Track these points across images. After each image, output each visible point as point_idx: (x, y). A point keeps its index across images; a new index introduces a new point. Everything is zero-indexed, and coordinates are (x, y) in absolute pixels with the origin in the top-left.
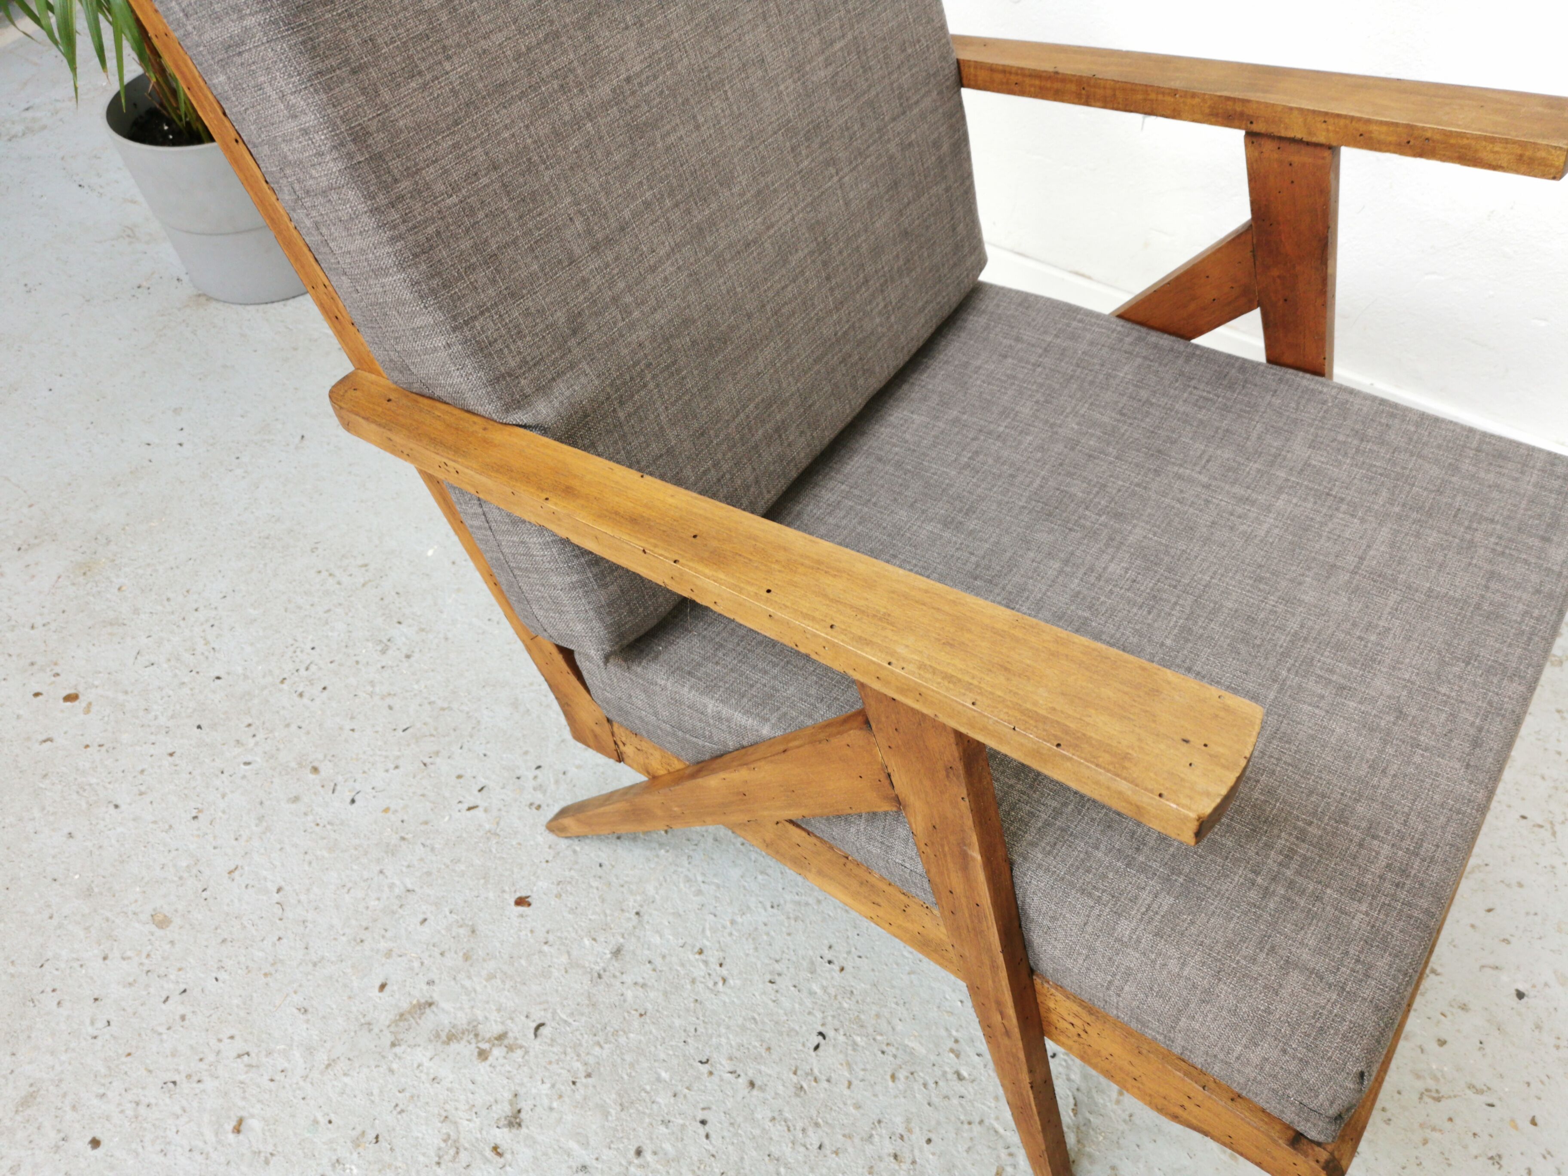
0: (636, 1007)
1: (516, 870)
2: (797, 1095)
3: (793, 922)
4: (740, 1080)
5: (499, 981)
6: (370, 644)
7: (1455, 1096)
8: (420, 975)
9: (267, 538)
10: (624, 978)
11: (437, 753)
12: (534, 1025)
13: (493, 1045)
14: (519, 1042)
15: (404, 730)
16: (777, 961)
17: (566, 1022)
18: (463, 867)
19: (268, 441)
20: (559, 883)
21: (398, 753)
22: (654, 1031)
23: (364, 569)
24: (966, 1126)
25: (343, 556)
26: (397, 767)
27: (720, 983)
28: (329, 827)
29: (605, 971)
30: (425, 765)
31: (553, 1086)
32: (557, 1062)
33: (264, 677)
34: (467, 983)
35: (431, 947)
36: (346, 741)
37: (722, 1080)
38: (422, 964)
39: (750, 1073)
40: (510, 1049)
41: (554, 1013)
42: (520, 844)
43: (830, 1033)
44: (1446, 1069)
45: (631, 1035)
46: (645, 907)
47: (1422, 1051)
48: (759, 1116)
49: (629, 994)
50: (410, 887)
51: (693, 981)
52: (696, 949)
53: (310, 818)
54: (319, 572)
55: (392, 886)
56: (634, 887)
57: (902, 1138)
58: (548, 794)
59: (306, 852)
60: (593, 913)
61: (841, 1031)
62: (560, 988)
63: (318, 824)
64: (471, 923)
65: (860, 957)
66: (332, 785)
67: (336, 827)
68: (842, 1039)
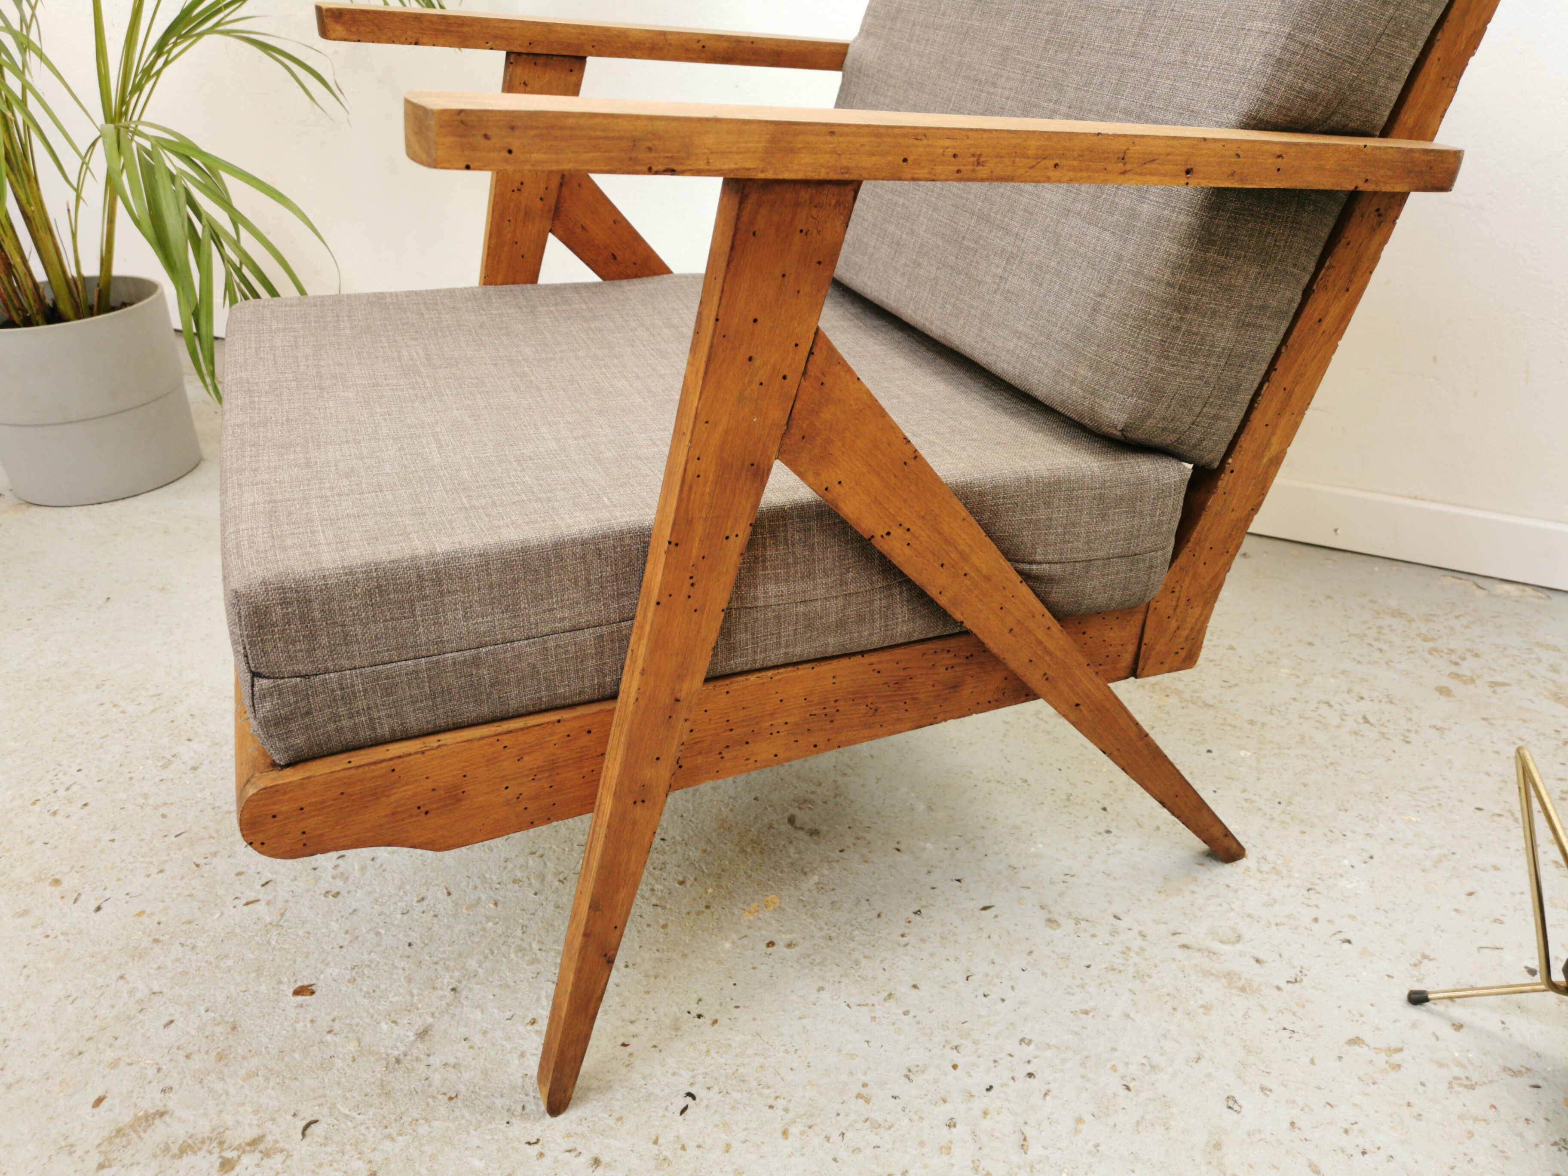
0: (443, 1091)
1: (299, 960)
2: (658, 1168)
3: (652, 980)
4: (581, 1159)
5: (261, 1079)
6: (150, 761)
7: (1491, 1082)
8: (154, 1083)
9: (47, 681)
10: (431, 1059)
11: (215, 854)
12: (304, 1123)
13: (244, 1152)
14: (280, 1145)
15: (176, 836)
16: (631, 1022)
17: (347, 1116)
18: (230, 963)
19: (69, 605)
20: (353, 969)
21: (166, 858)
22: (467, 1115)
23: (155, 698)
25: (133, 689)
26: (161, 871)
28: (61, 937)
29: (405, 1055)
30: (198, 866)
32: (331, 1163)
34: (219, 1087)
35: (174, 1050)
36: (102, 851)
37: (556, 1161)
39: (595, 1151)
40: (267, 1154)
41: (333, 1106)
42: (308, 933)
43: (701, 1093)
44: (1470, 1055)
45: (436, 1124)
46: (465, 983)
47: (1437, 1038)
49: (436, 1078)
50: (156, 989)
51: (522, 1055)
52: (528, 1020)
53: (39, 931)
54: (102, 704)
55: (131, 992)
56: (451, 964)
58: (350, 881)
59: (25, 967)
60: (396, 995)
61: (716, 1089)
62: (343, 1080)
63: (47, 936)
64: (232, 1020)
65: (737, 1007)
66: (75, 895)
67: (70, 937)
68: (717, 1098)
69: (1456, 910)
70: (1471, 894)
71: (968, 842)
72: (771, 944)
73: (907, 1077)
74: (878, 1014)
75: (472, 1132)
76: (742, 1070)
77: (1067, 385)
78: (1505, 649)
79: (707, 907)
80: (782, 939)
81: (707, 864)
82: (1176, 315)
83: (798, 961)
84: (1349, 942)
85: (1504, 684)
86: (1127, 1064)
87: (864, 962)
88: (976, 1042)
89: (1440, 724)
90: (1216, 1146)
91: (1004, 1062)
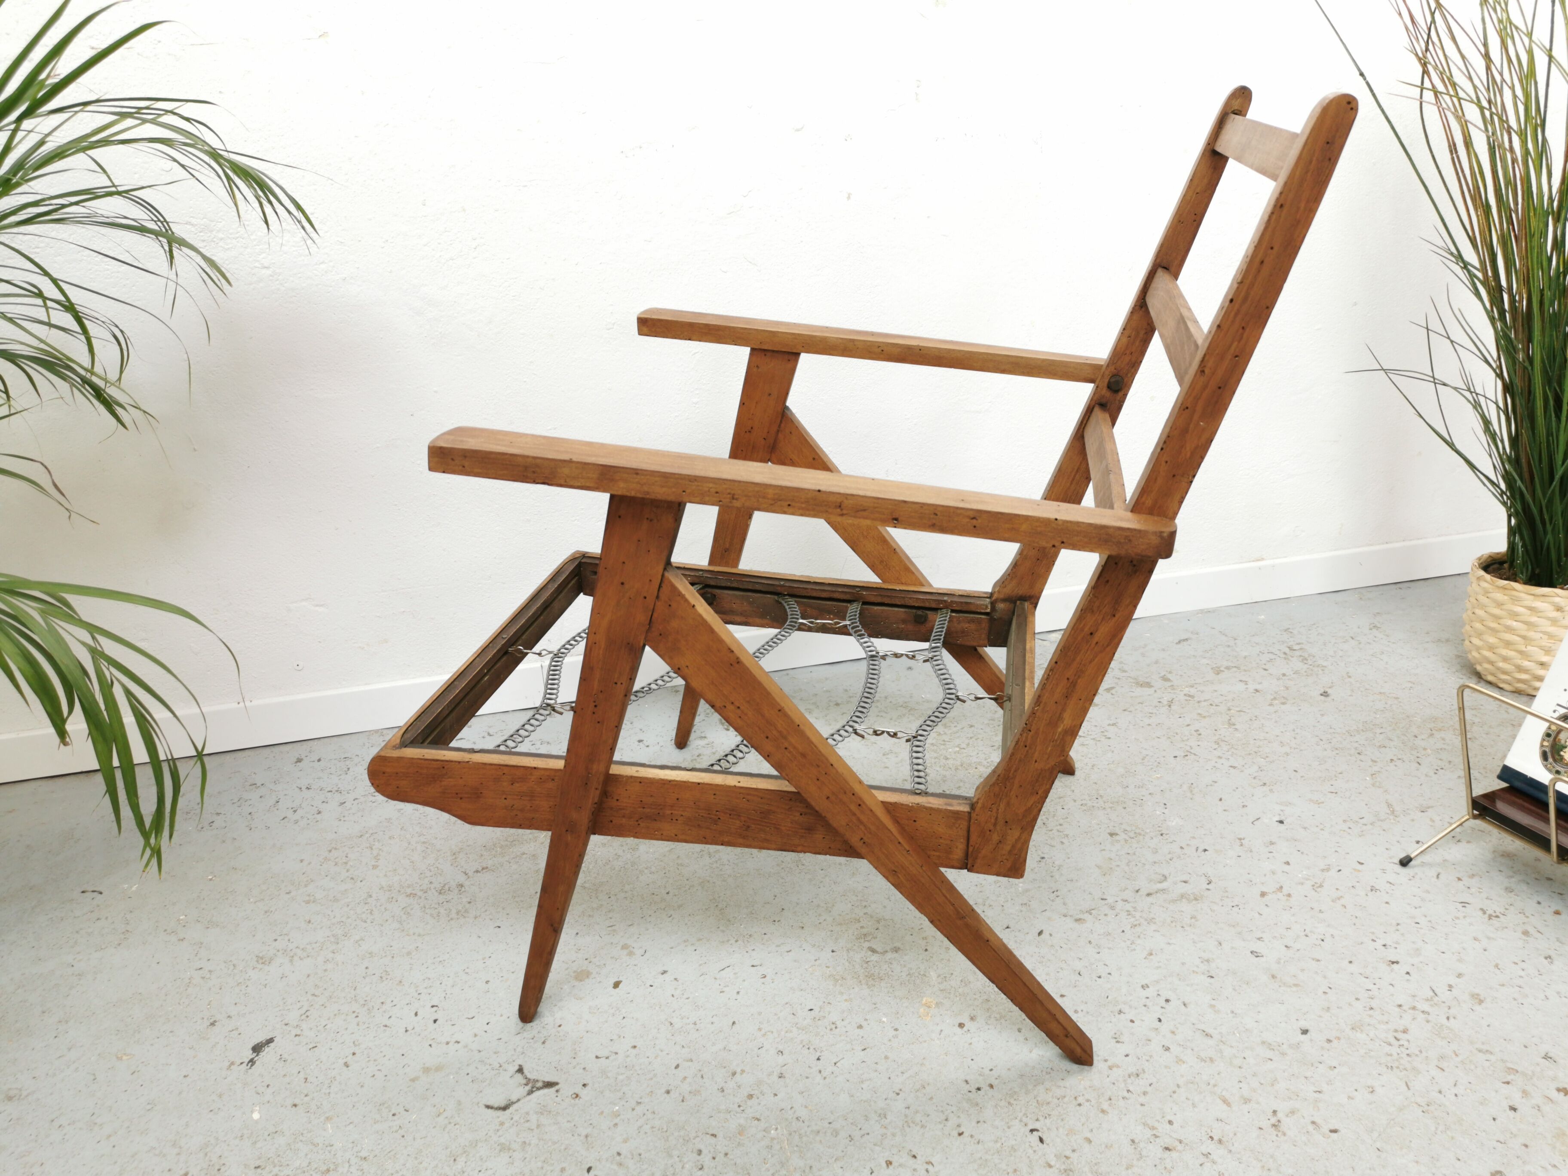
16: (946, 1120)
24: (1175, 1096)
27: (930, 1167)
43: (1037, 1125)
52: (884, 1165)
57: (1156, 1136)
61: (1041, 1118)
65: (991, 1070)
68: (1048, 1121)
69: (1225, 810)
70: (1221, 800)
72: (961, 1025)
73: (1118, 1042)
76: (1039, 1099)
79: (897, 1030)
80: (963, 1018)
81: (860, 1007)
83: (987, 1024)
84: (1205, 850)
85: (1112, 688)
86: (1197, 966)
88: (1125, 1003)
89: (1111, 722)
90: (1273, 977)
91: (1148, 1002)
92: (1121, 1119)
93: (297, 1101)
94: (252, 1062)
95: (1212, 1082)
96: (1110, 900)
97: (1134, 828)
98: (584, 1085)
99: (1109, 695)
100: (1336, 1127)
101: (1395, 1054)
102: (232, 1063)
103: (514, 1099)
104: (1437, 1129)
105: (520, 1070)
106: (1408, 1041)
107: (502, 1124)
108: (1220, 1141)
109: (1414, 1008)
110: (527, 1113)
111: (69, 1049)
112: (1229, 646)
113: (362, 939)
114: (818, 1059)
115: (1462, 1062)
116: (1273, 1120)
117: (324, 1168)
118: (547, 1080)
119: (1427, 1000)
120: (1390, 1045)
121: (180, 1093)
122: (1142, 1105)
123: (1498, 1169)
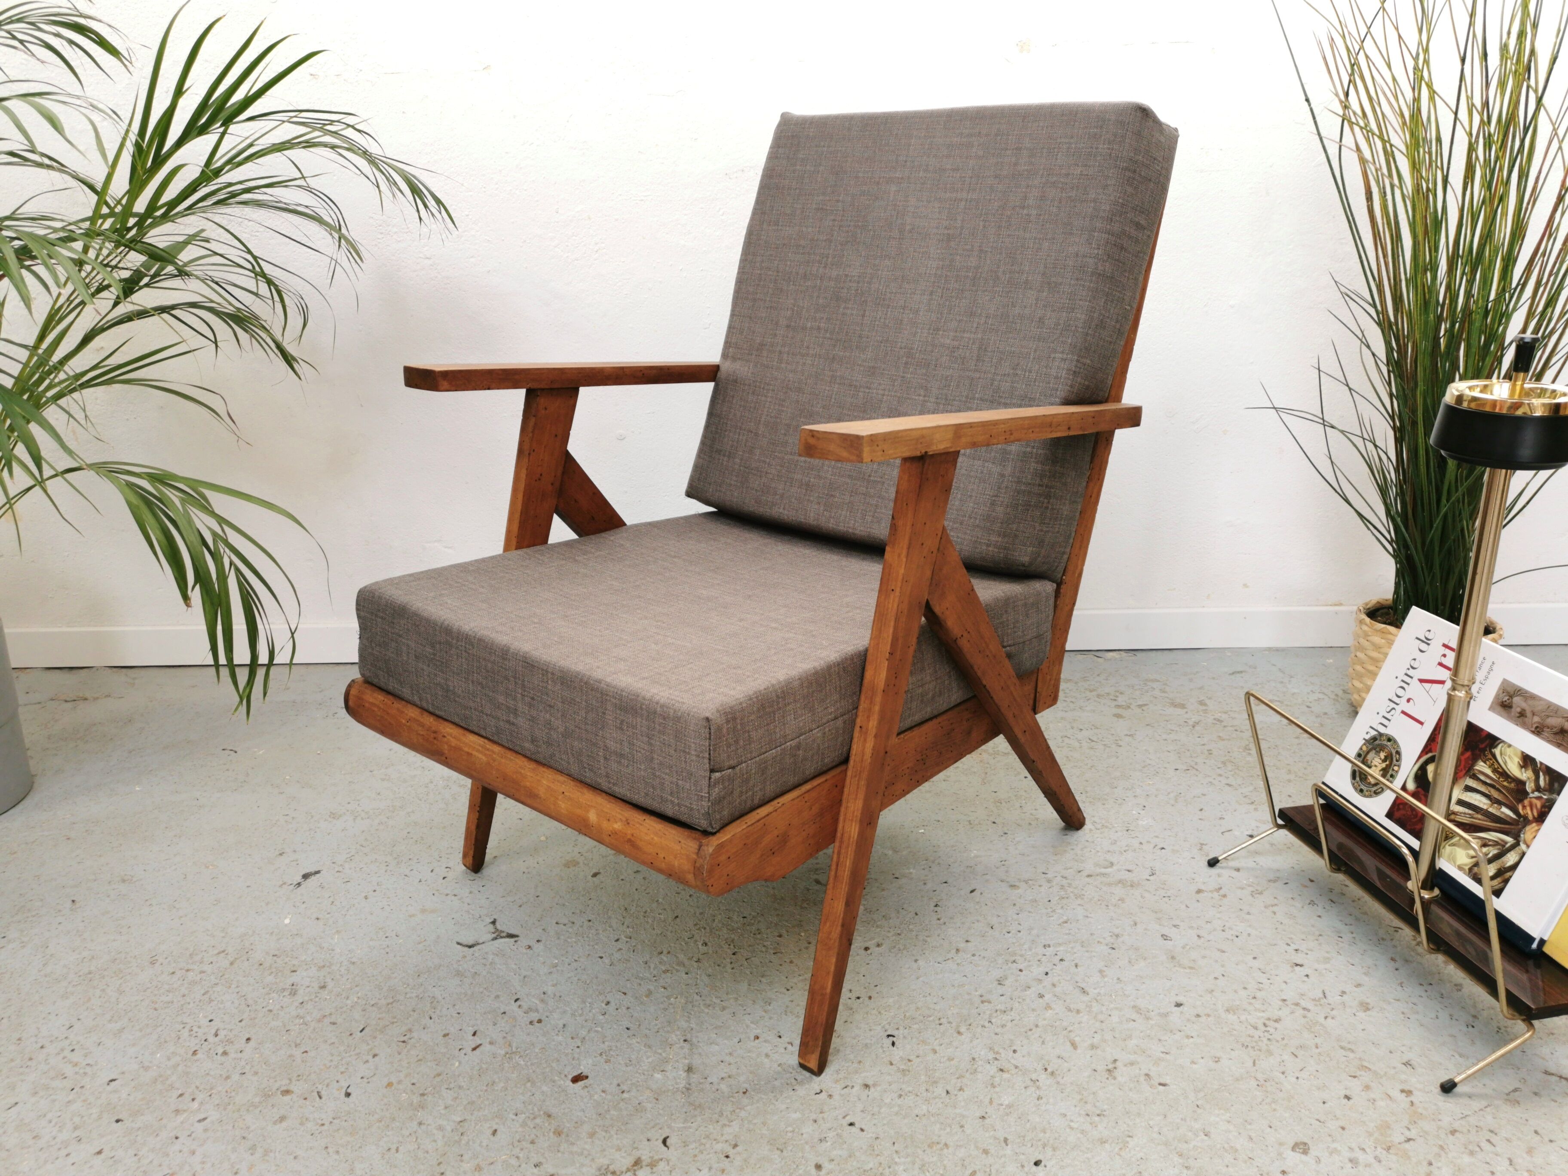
0: (735, 1091)
1: (554, 1065)
2: (904, 1075)
4: (855, 1089)
5: (602, 1133)
6: (274, 995)
7: (1267, 888)
9: (90, 973)
10: (709, 1080)
11: (410, 1030)
12: (660, 1141)
13: (635, 1171)
14: (656, 1157)
15: (361, 1031)
17: (685, 1128)
18: (502, 1085)
19: (34, 916)
20: (601, 1054)
21: (369, 1047)
22: (763, 1096)
23: (223, 955)
24: (1030, 1033)
25: (191, 955)
26: (375, 1056)
27: (789, 1046)
28: (335, 1121)
29: (689, 1084)
30: (404, 1042)
31: (710, 1169)
32: (701, 1152)
33: (169, 1059)
34: (575, 1148)
35: (517, 1144)
36: (304, 1061)
37: (842, 1095)
38: (518, 1157)
39: (860, 1081)
40: (652, 1165)
41: (671, 1126)
42: (543, 1048)
43: (895, 1033)
44: (1251, 880)
45: (749, 1108)
46: (689, 1035)
47: (1232, 878)
48: (888, 1101)
49: (723, 1087)
50: (459, 1119)
53: (310, 1124)
54: (173, 973)
56: (669, 1029)
57: (996, 1059)
58: (541, 1011)
59: (327, 1148)
60: (648, 1058)
61: (901, 1028)
62: (661, 1112)
63: (323, 1125)
64: (542, 1113)
65: (876, 986)
66: (316, 1094)
67: (345, 1118)
68: (906, 1031)
69: (1200, 819)
70: (1201, 810)
71: (933, 862)
72: (866, 949)
73: (1000, 984)
74: (959, 961)
75: (776, 1103)
76: (907, 1014)
77: (984, 547)
78: (1133, 686)
79: (809, 943)
80: (871, 944)
81: (787, 921)
82: (1046, 501)
83: (890, 951)
84: (1163, 848)
85: (1145, 705)
86: (1104, 938)
87: (928, 939)
88: (1022, 956)
89: (1129, 733)
90: (1173, 958)
91: (1044, 959)
92: (971, 1041)
93: (320, 916)
94: (299, 884)
95: (1069, 1029)
96: (1049, 876)
97: (1103, 821)
98: (538, 941)
99: (1139, 711)
100: (1168, 1082)
101: (1257, 1037)
102: (285, 884)
103: (481, 941)
104: (1263, 1100)
105: (494, 922)
106: (1276, 1029)
107: (464, 957)
108: (1052, 1073)
109: (1297, 1004)
110: (486, 953)
111: (175, 855)
112: (1282, 682)
113: (413, 812)
114: (734, 954)
115: (1320, 1054)
116: (1111, 1067)
117: (322, 964)
118: (512, 931)
119: (1314, 1000)
120: (1256, 1028)
121: (240, 897)
122: (996, 1034)
123: (1305, 1140)
